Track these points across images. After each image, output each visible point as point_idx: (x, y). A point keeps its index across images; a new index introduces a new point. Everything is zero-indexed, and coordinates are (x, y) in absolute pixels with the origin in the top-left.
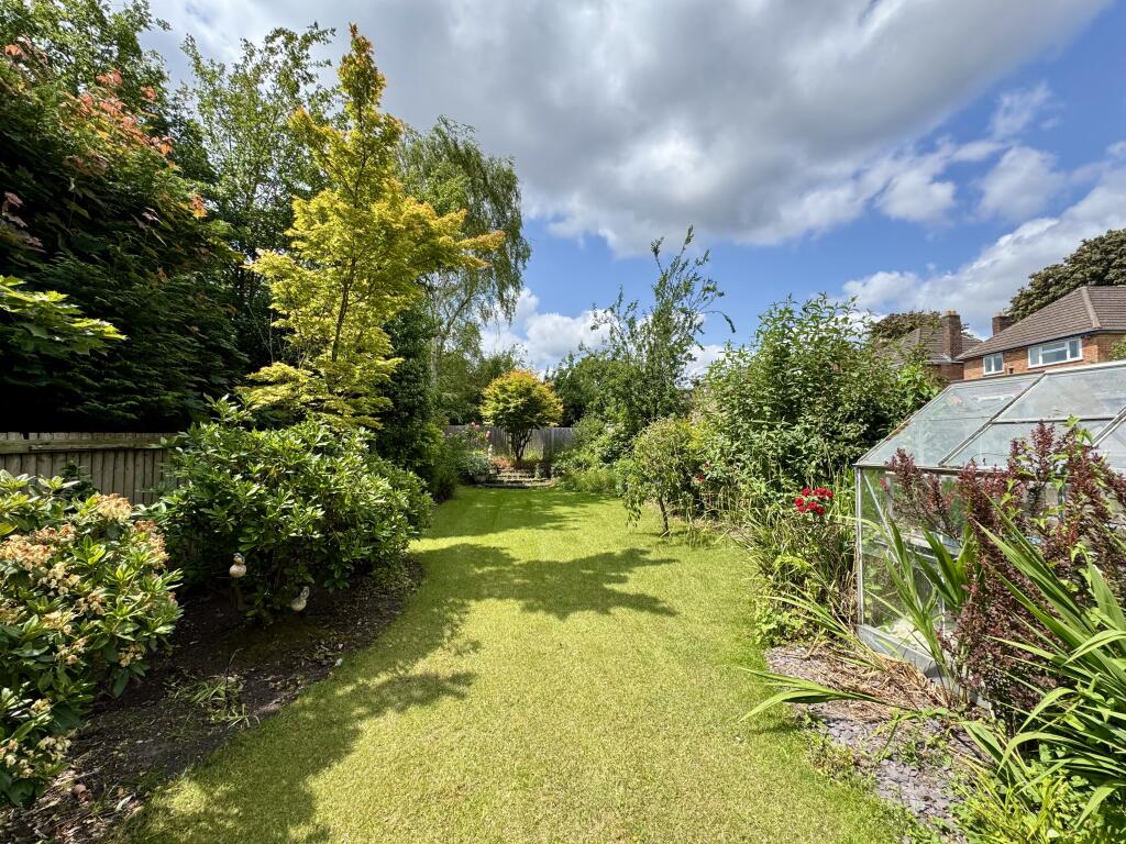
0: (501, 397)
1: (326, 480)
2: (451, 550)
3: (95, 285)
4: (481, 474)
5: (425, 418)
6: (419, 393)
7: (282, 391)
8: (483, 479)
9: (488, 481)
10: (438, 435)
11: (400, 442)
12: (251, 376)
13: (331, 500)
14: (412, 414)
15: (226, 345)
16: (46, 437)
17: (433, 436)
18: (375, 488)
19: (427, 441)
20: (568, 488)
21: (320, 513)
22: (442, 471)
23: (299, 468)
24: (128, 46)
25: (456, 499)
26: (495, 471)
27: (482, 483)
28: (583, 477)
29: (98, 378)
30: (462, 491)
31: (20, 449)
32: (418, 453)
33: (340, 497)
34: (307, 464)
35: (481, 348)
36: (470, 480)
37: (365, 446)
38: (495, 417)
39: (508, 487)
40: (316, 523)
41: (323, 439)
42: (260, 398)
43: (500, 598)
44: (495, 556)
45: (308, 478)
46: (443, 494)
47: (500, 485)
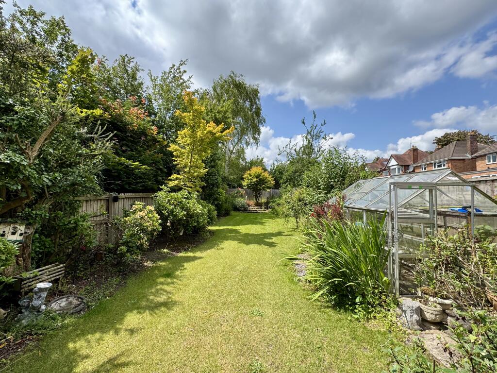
0: (249, 178)
1: (187, 205)
2: (223, 230)
3: (135, 157)
4: (241, 207)
5: (218, 187)
6: (216, 179)
7: (176, 182)
8: (242, 209)
9: (244, 210)
10: (223, 192)
11: (210, 195)
12: (169, 178)
13: (188, 210)
14: (213, 186)
15: (161, 167)
16: (127, 194)
17: (221, 193)
18: (199, 208)
19: (219, 195)
20: (273, 213)
21: (185, 213)
22: (225, 206)
23: (181, 202)
24: (134, 77)
25: (231, 215)
26: (248, 206)
27: (242, 211)
28: (279, 209)
29: (135, 180)
30: (233, 213)
31: (124, 197)
32: (216, 199)
33: (190, 209)
34: (182, 201)
35: (246, 157)
36: (236, 209)
37: (197, 197)
38: (248, 185)
39: (253, 212)
40: (185, 215)
41: (186, 195)
42: (172, 184)
43: (233, 240)
44: (236, 231)
45: (183, 205)
46: (227, 214)
47: (250, 211)
